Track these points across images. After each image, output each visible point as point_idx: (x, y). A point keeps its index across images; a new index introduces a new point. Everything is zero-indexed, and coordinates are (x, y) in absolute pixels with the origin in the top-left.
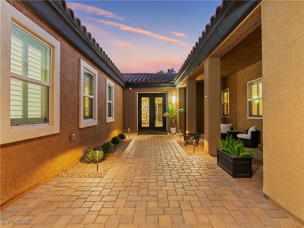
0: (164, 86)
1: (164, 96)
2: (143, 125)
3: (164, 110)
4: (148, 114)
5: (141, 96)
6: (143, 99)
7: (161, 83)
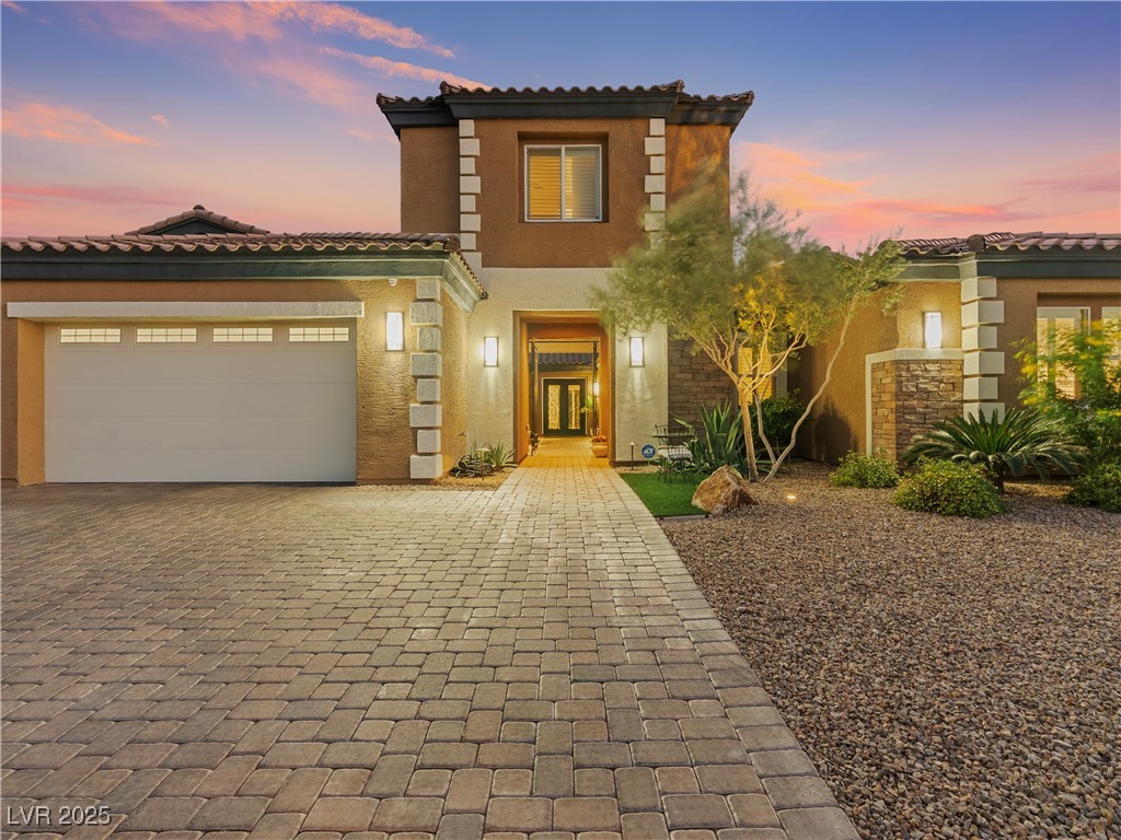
0: (582, 369)
1: (581, 383)
2: (550, 427)
3: (583, 404)
4: (558, 410)
5: (548, 383)
6: (551, 388)
7: (577, 364)
